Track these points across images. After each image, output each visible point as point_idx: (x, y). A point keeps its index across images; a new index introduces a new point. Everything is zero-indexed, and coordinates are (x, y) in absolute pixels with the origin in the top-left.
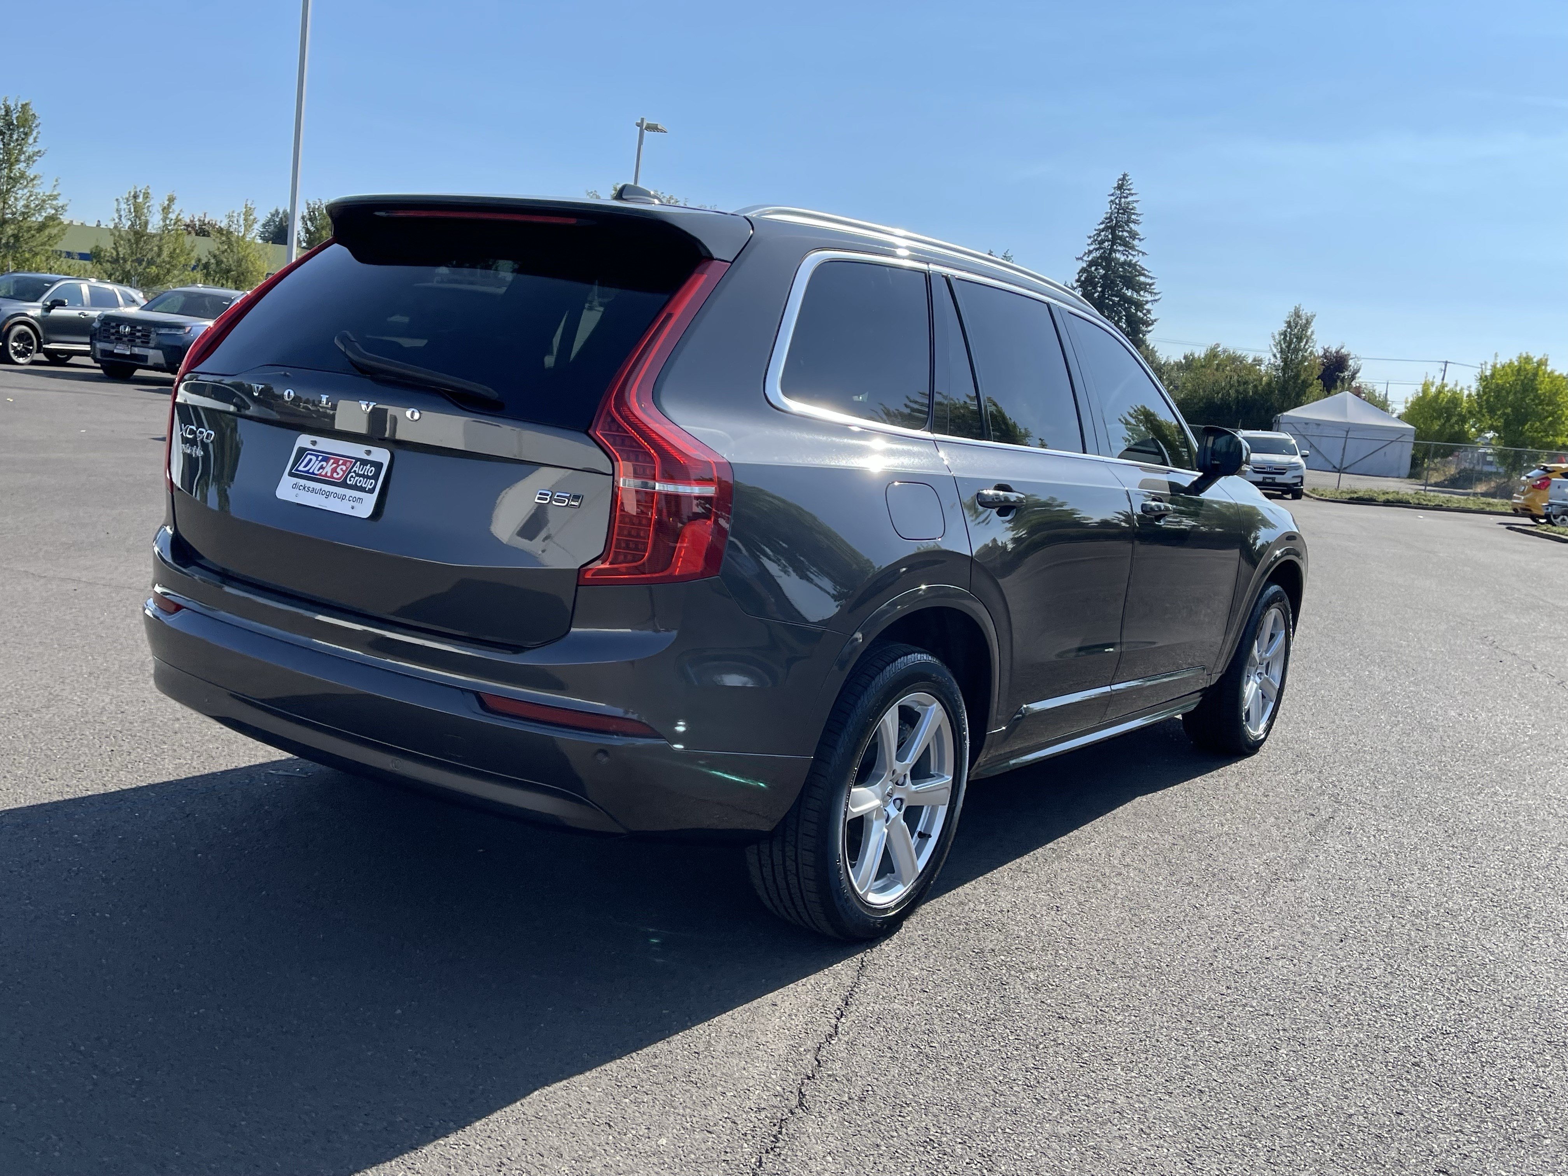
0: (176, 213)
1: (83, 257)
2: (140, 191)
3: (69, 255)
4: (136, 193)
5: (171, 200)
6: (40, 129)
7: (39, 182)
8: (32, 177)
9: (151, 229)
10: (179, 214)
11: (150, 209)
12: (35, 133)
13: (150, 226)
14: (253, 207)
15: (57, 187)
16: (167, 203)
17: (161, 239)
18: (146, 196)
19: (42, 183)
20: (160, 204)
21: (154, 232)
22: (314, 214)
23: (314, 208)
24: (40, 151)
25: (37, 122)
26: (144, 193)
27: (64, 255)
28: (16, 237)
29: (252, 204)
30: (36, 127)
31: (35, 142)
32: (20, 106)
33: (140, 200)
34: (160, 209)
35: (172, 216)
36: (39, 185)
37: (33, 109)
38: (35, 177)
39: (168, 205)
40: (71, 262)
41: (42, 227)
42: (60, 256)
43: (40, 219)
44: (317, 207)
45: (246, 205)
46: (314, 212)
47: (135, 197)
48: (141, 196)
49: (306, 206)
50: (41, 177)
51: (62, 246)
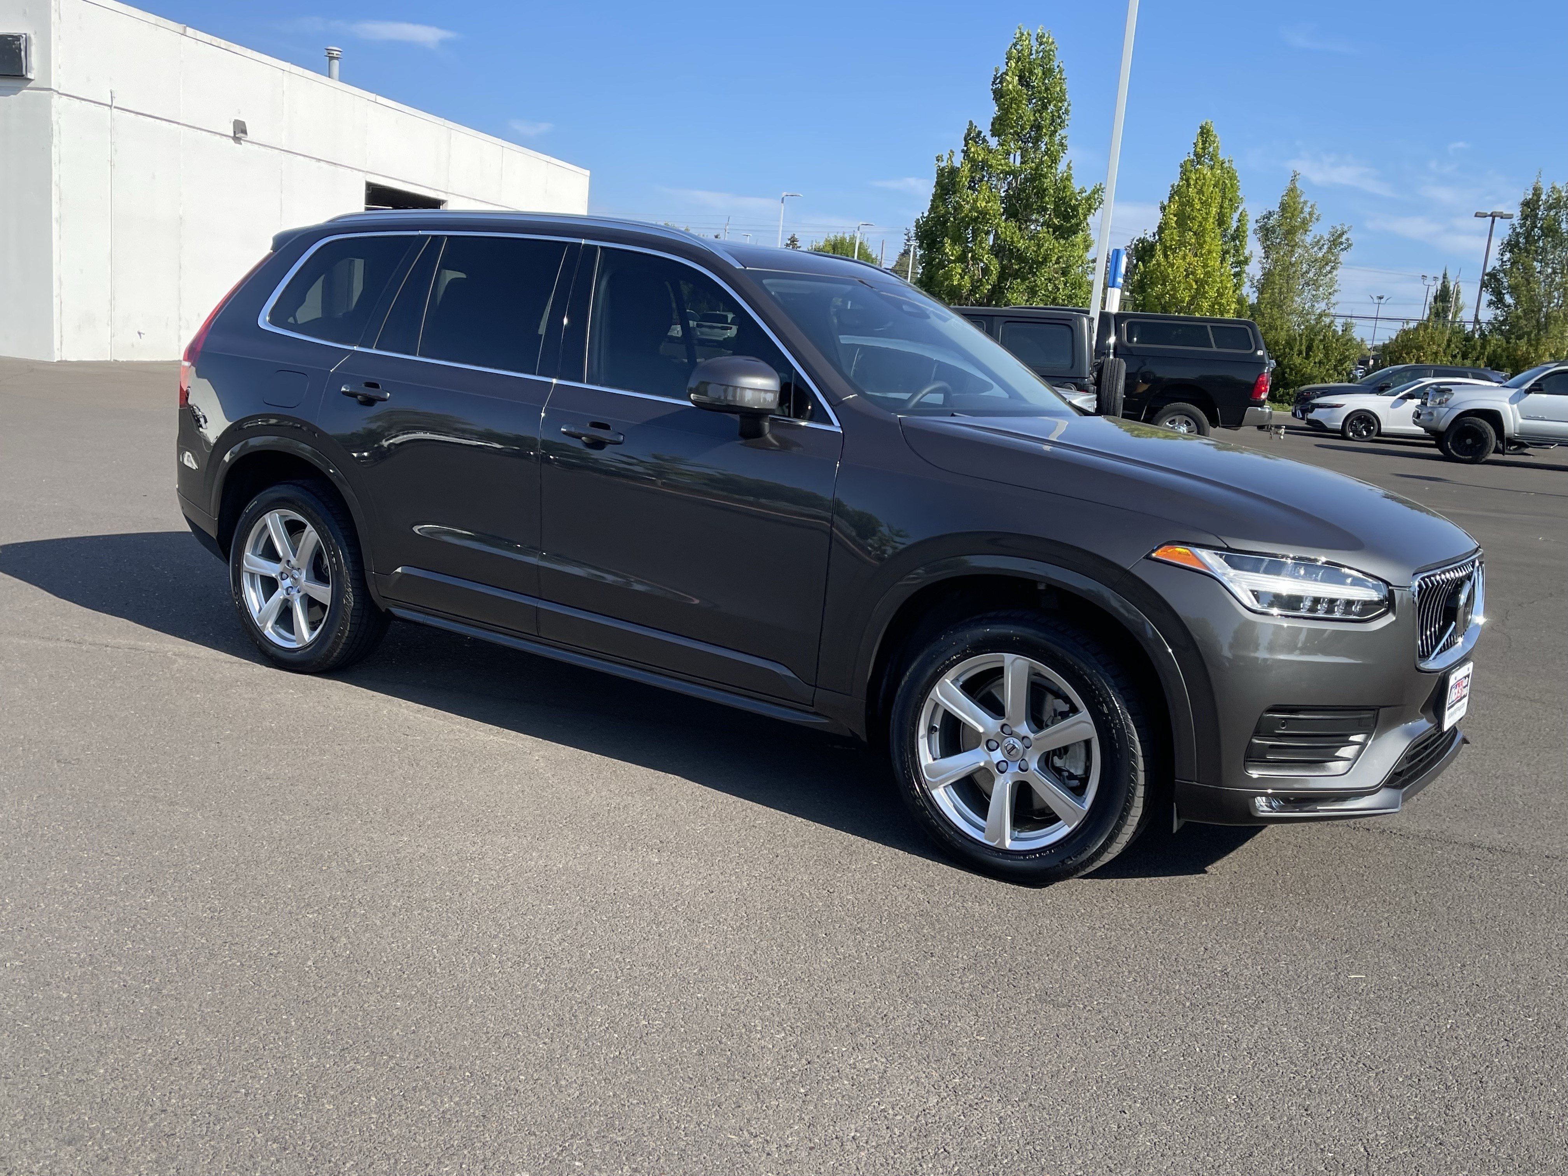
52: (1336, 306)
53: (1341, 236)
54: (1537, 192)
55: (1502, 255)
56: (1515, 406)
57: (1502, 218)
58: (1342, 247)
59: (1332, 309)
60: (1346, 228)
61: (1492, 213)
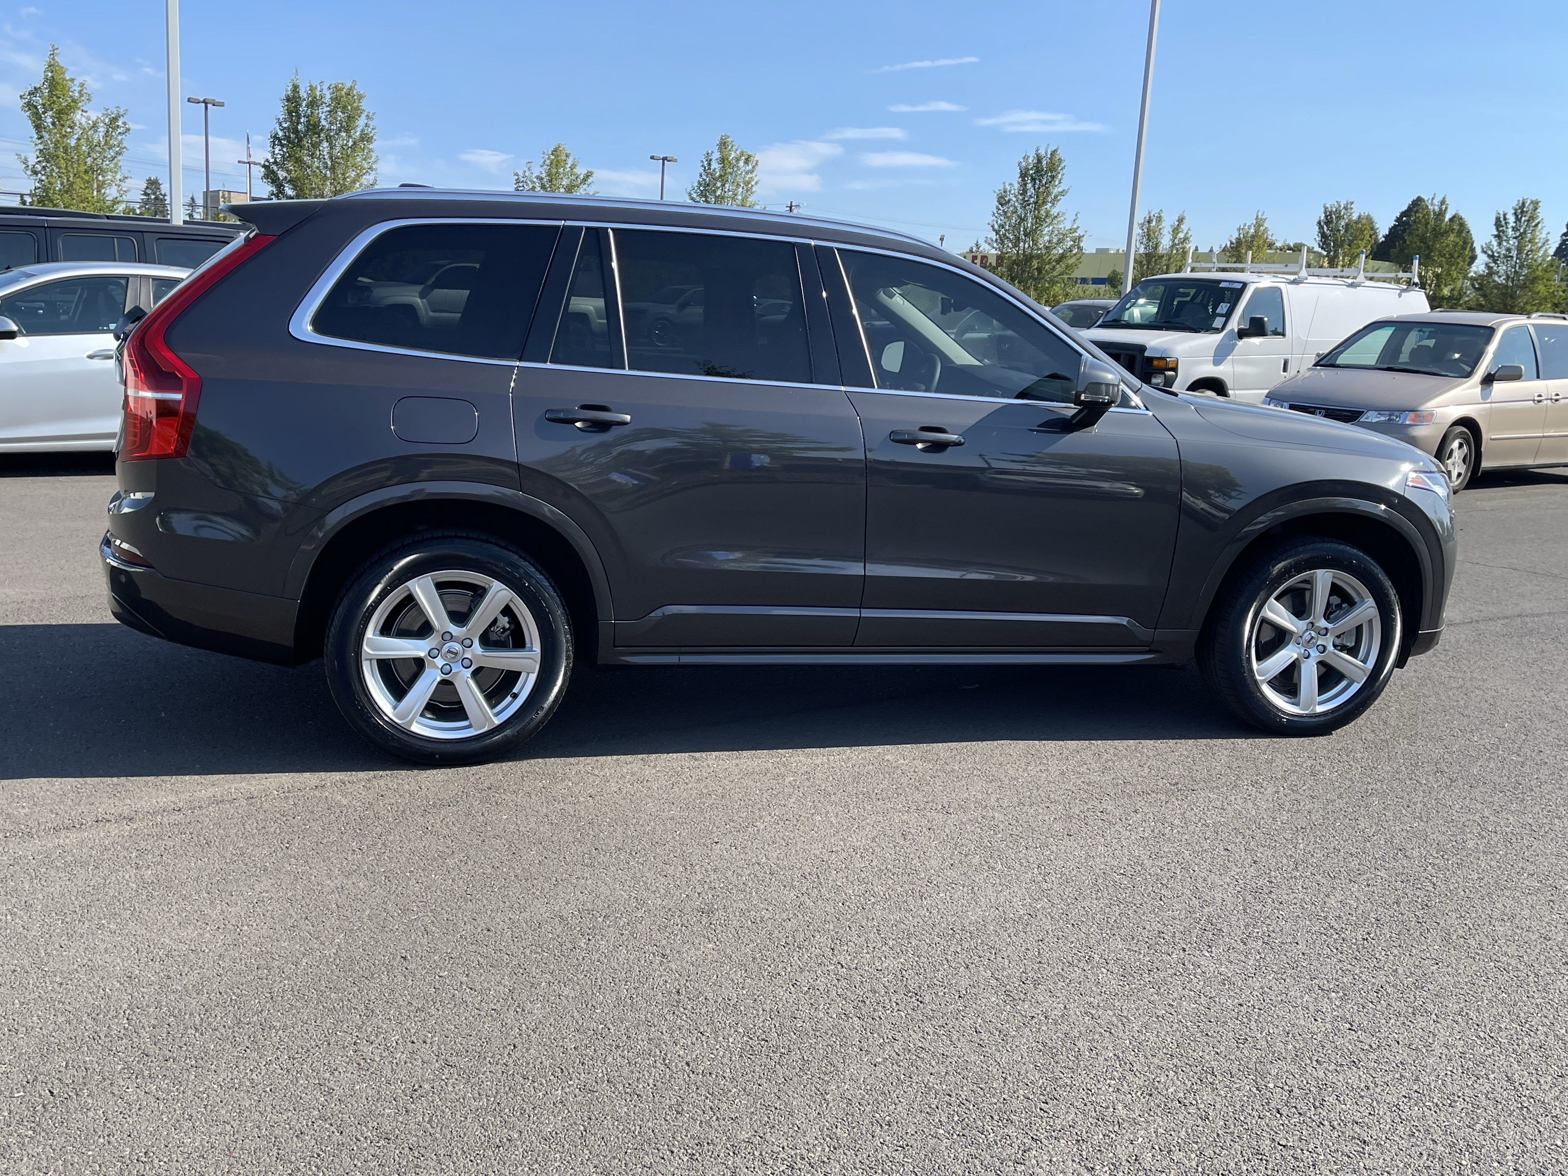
0: (1185, 232)
1: (1097, 281)
2: (1154, 216)
3: (1084, 281)
4: (1150, 217)
5: (1181, 220)
6: (1064, 171)
7: (1062, 218)
8: (1055, 214)
9: (1161, 251)
10: (1187, 233)
11: (1162, 231)
12: (1060, 176)
13: (1160, 248)
14: (1264, 217)
15: (1076, 222)
16: (1177, 223)
17: (1169, 259)
18: (1159, 219)
19: (1065, 219)
20: (1171, 226)
21: (1164, 252)
22: (1331, 218)
23: (1331, 212)
24: (1064, 190)
25: (1062, 165)
26: (1157, 217)
27: (1079, 281)
28: (1039, 270)
29: (1263, 215)
30: (1062, 169)
31: (1060, 183)
32: (1049, 153)
33: (1154, 224)
34: (1171, 231)
35: (1181, 235)
36: (1063, 221)
37: (1061, 154)
38: (1058, 214)
39: (1178, 225)
40: (1086, 286)
41: (1062, 257)
42: (1076, 282)
43: (1061, 251)
44: (1334, 210)
45: (1257, 216)
46: (1330, 215)
47: (1149, 222)
48: (1154, 220)
49: (1323, 210)
50: (1064, 214)
51: (1077, 274)
52: (128, 194)
53: (115, 119)
54: (296, 88)
55: (273, 148)
56: (424, 300)
57: (214, 105)
58: (119, 131)
59: (124, 196)
60: (122, 112)
61: (204, 100)
